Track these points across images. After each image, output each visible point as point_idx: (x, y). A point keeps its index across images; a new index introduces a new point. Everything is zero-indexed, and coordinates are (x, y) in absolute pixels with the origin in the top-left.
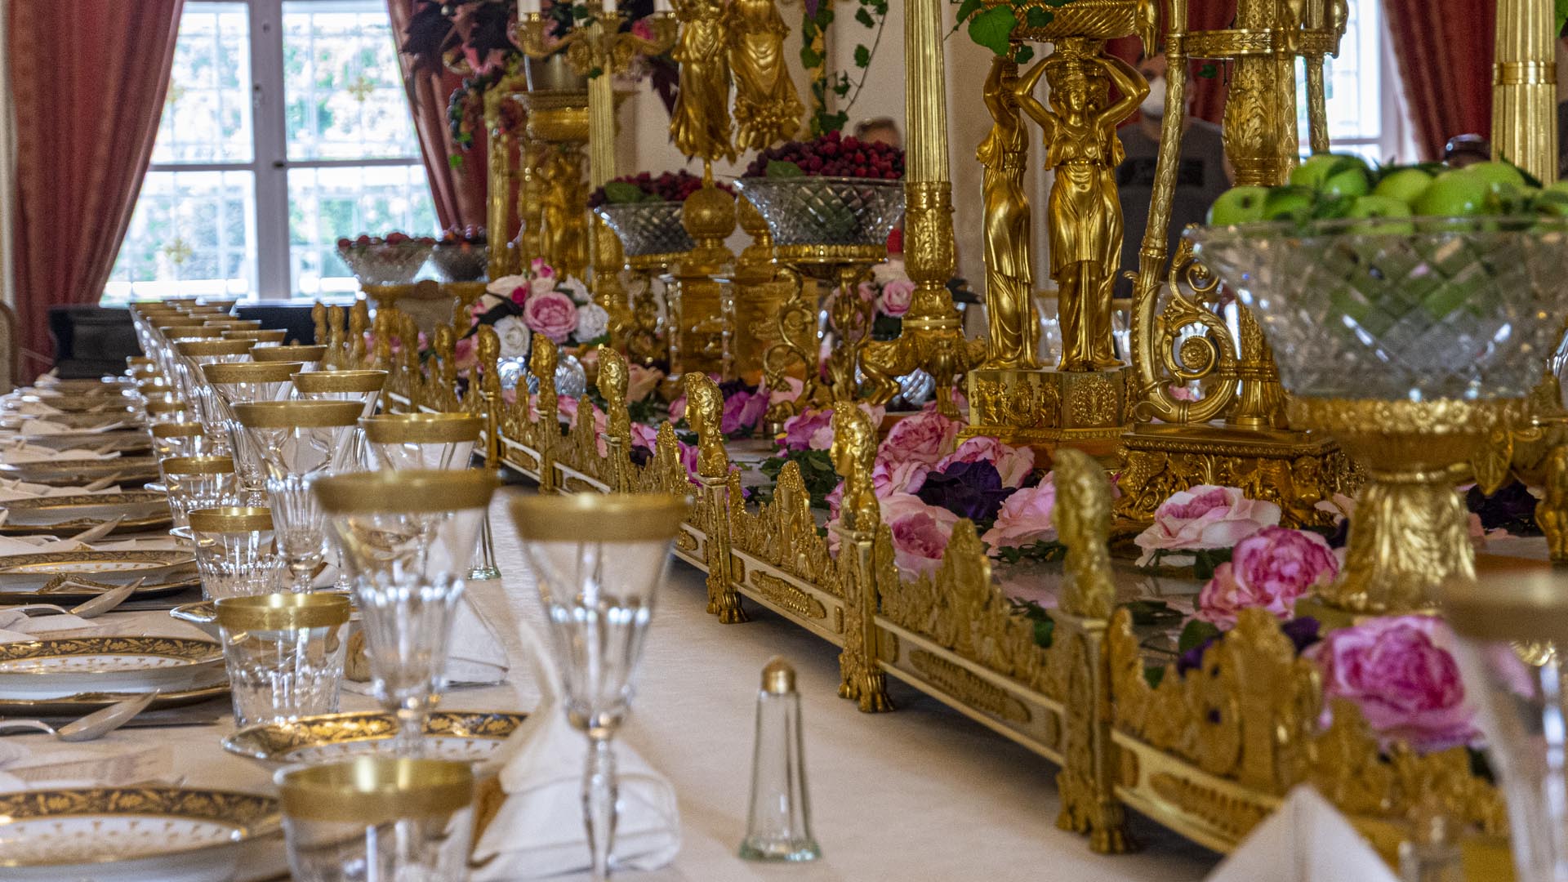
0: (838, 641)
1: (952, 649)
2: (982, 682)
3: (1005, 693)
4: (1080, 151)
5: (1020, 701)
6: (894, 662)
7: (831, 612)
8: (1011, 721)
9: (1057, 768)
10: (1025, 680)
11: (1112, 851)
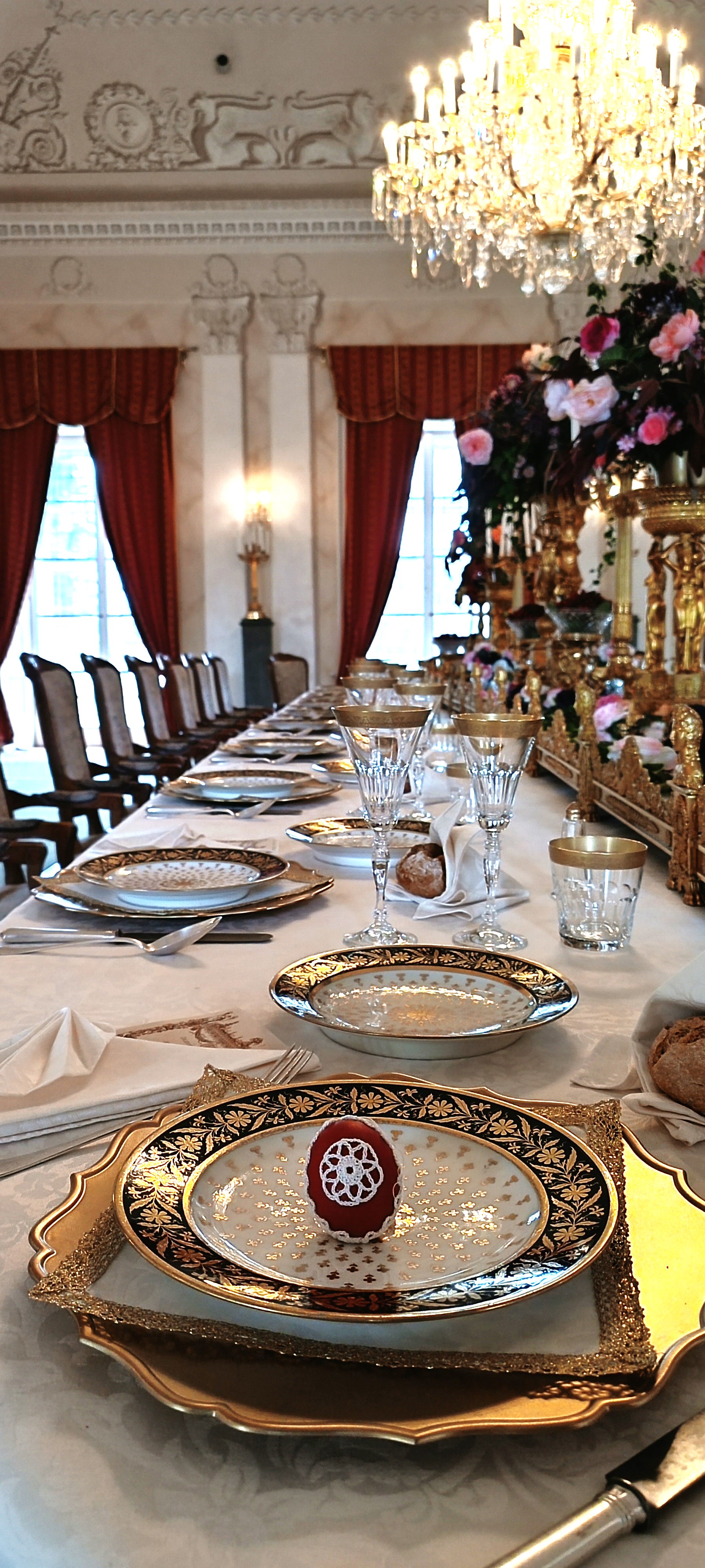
0: (577, 789)
1: (624, 796)
2: (637, 812)
3: (647, 818)
4: (689, 582)
5: (654, 824)
6: (599, 800)
7: (575, 776)
8: (650, 833)
9: (669, 857)
10: (656, 815)
11: (695, 905)
